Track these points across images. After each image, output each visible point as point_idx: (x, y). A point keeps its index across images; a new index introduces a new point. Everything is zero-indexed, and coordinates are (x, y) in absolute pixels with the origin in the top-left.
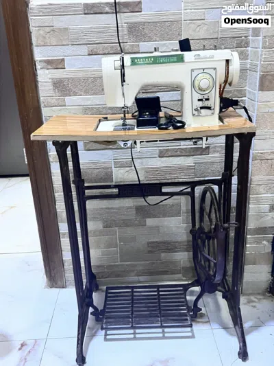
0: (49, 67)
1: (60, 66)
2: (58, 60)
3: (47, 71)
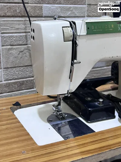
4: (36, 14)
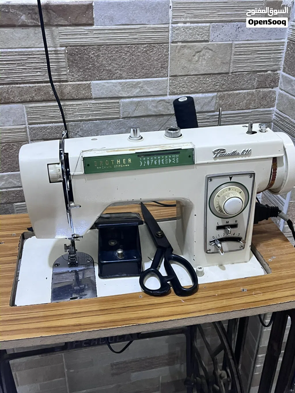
4: (81, 96)
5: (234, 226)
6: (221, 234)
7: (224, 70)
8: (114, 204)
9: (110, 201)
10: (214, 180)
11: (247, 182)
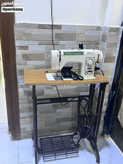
0: (22, 49)
1: (26, 49)
2: (26, 46)
3: (20, 50)
4: (57, 44)
5: (91, 69)
6: (88, 70)
7: (88, 40)
8: (68, 62)
9: (67, 62)
10: (87, 58)
11: (93, 59)
